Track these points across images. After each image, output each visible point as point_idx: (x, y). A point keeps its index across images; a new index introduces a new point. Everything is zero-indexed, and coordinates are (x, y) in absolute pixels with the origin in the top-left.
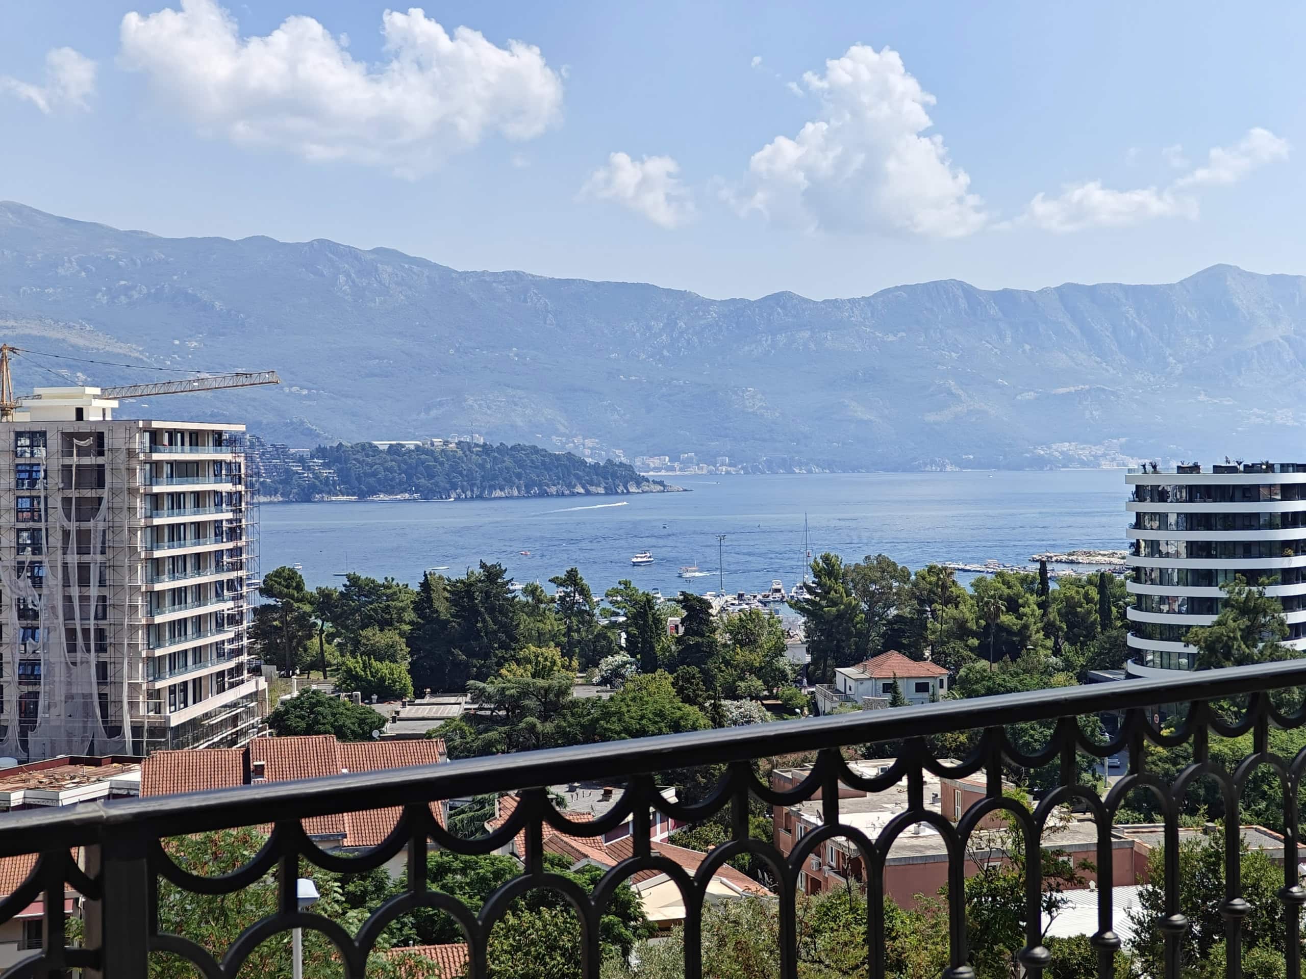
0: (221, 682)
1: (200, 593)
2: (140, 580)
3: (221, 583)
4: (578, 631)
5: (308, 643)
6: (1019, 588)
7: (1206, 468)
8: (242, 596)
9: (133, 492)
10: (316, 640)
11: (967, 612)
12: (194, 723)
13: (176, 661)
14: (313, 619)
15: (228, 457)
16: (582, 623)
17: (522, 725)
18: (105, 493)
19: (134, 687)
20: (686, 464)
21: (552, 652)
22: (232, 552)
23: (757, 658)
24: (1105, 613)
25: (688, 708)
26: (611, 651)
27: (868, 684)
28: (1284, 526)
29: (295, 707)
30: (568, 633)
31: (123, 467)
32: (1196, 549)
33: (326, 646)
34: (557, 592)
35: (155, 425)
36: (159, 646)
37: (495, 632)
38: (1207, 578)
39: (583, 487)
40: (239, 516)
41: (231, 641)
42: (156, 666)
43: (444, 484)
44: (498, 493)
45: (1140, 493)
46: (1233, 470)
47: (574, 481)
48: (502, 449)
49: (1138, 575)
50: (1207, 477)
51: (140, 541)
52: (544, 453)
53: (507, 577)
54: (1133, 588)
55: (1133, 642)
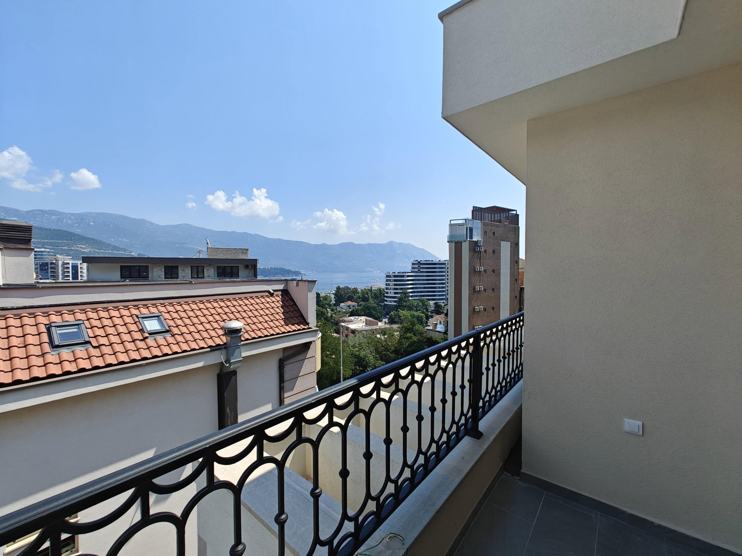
6: (368, 291)
7: (396, 273)
11: (360, 295)
20: (308, 271)
23: (327, 302)
24: (380, 295)
25: (324, 309)
27: (345, 306)
28: (407, 281)
32: (395, 285)
38: (396, 289)
43: (268, 274)
45: (387, 276)
46: (400, 273)
48: (278, 268)
49: (387, 289)
50: (396, 274)
52: (285, 269)
54: (386, 291)
55: (386, 299)
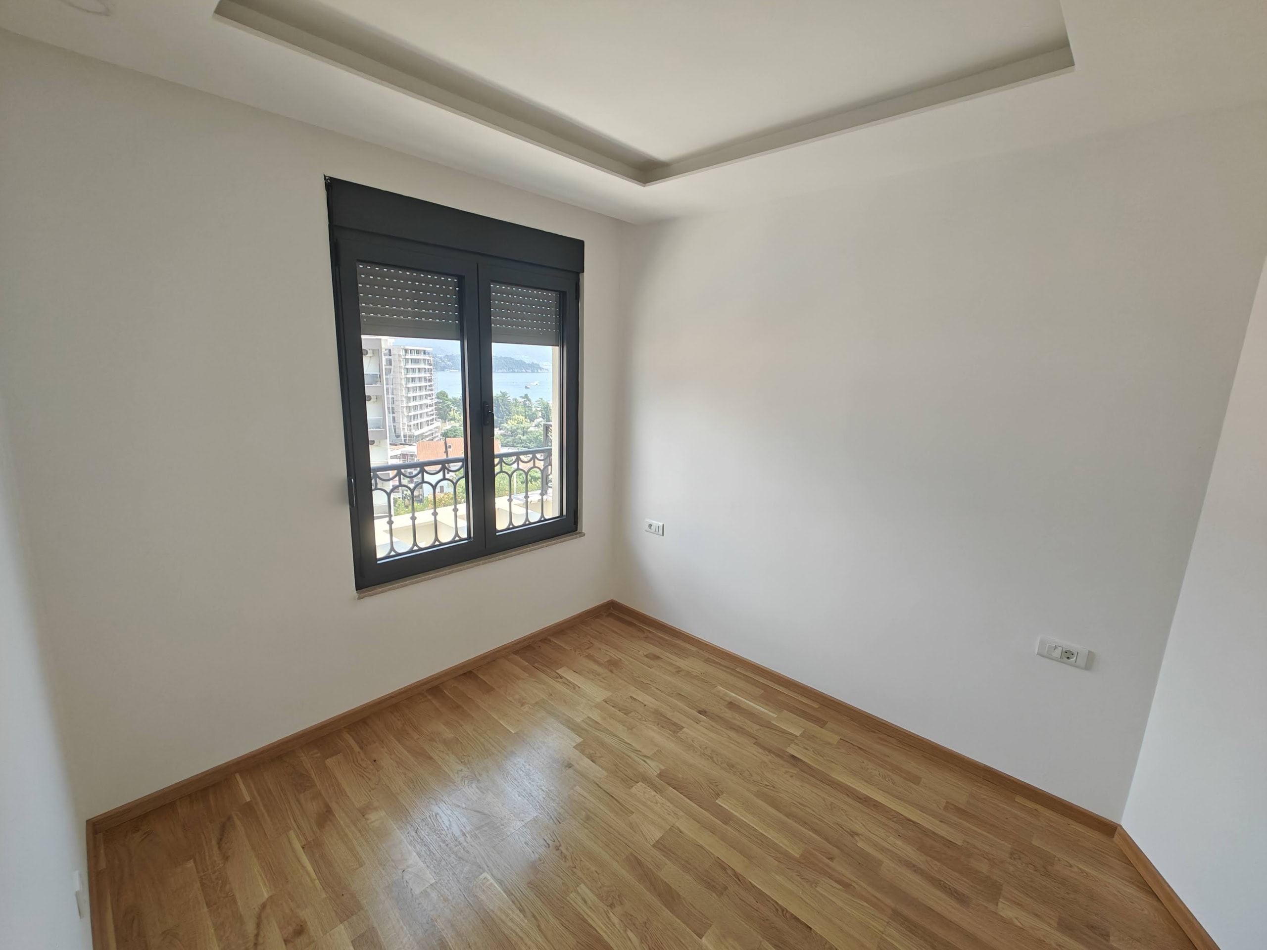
0: (428, 423)
1: (421, 397)
2: (404, 393)
3: (427, 395)
4: (528, 412)
5: (450, 413)
8: (432, 399)
9: (401, 367)
10: (452, 412)
12: (422, 435)
13: (415, 417)
14: (451, 406)
15: (428, 358)
16: (529, 409)
17: (517, 437)
18: (392, 367)
19: (404, 424)
21: (521, 418)
22: (429, 386)
26: (537, 418)
29: (450, 430)
30: (525, 413)
31: (397, 360)
33: (455, 414)
34: (522, 400)
35: (406, 347)
36: (410, 412)
37: (505, 411)
39: (525, 370)
40: (431, 375)
41: (430, 411)
42: (410, 418)
44: (500, 371)
47: (523, 368)
51: (403, 382)
53: (508, 395)
